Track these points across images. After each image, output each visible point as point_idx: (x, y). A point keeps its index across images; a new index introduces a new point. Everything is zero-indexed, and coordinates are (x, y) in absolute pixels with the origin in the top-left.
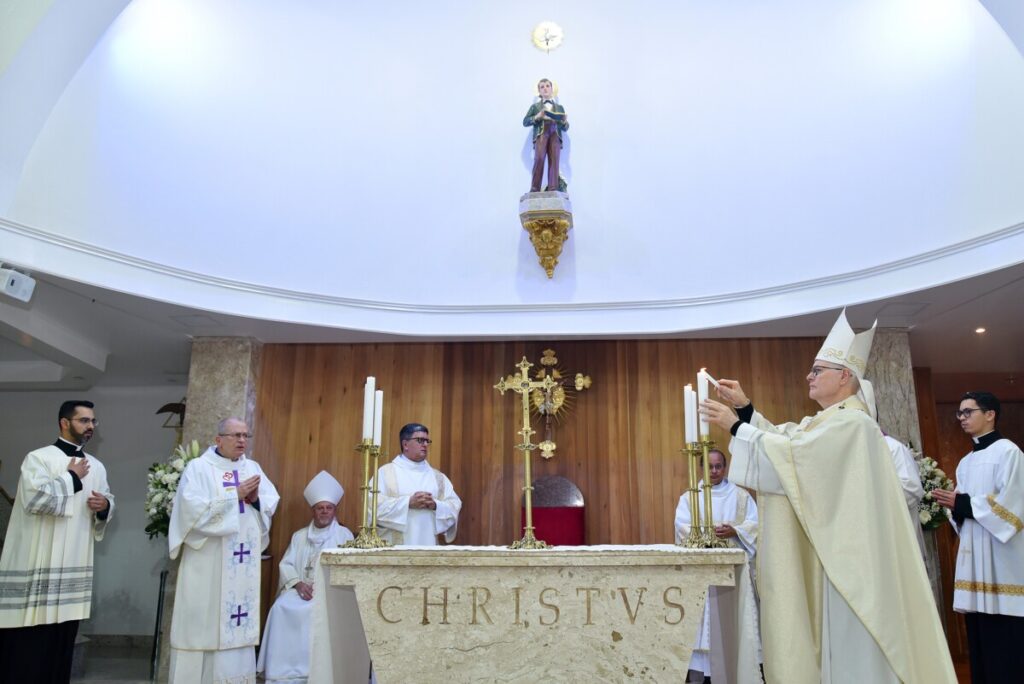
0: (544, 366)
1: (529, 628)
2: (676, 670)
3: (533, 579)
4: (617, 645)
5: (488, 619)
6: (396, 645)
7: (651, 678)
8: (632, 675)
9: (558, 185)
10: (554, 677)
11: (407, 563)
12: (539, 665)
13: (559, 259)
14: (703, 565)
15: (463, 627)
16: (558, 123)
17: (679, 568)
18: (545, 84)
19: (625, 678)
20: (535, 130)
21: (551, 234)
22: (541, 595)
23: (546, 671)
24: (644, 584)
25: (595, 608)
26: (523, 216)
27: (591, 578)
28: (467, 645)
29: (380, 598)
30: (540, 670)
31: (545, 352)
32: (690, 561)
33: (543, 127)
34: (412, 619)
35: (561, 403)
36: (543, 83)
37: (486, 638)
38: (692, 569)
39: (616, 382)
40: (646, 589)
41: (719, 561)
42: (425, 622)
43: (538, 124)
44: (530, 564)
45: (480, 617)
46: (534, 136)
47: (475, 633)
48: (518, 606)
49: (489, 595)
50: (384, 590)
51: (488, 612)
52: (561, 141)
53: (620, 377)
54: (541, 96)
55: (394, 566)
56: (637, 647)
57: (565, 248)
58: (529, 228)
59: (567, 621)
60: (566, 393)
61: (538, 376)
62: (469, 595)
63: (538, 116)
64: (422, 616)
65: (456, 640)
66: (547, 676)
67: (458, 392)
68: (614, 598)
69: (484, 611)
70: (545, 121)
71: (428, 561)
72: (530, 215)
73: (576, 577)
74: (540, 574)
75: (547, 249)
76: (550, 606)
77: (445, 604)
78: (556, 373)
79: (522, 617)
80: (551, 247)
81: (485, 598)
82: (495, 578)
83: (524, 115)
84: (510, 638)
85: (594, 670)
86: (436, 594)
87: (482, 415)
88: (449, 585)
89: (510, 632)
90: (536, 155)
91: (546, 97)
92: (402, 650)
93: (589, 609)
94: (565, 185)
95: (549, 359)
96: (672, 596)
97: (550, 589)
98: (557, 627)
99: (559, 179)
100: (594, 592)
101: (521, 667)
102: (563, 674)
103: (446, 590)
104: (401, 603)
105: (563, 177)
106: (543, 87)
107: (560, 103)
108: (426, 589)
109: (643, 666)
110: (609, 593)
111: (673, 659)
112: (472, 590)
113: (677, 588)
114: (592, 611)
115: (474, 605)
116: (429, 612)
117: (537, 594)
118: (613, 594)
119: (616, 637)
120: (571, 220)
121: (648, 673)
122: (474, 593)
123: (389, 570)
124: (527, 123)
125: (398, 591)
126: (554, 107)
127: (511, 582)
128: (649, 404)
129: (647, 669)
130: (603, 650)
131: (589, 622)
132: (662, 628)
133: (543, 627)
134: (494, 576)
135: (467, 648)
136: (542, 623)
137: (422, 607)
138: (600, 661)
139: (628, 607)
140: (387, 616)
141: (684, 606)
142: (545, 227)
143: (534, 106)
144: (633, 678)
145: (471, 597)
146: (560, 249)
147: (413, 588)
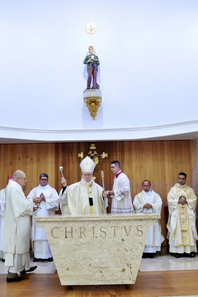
0: (91, 150)
1: (97, 238)
2: (140, 249)
3: (98, 224)
4: (123, 242)
5: (85, 236)
6: (57, 244)
7: (133, 252)
8: (128, 251)
9: (96, 87)
10: (105, 252)
11: (60, 220)
12: (100, 249)
13: (97, 113)
14: (148, 219)
15: (77, 238)
16: (96, 63)
17: (141, 220)
18: (91, 48)
19: (126, 252)
20: (88, 66)
21: (94, 105)
22: (101, 228)
23: (103, 250)
24: (131, 225)
25: (117, 232)
26: (84, 98)
27: (115, 223)
29: (52, 231)
30: (101, 250)
31: (91, 145)
32: (145, 218)
33: (91, 65)
34: (62, 237)
35: (97, 163)
36: (90, 48)
37: (85, 242)
38: (145, 220)
39: (117, 155)
40: (131, 226)
41: (153, 218)
42: (66, 237)
43: (89, 63)
44: (97, 220)
45: (82, 235)
46: (88, 68)
47: (81, 240)
48: (94, 232)
49: (85, 229)
50: (53, 229)
51: (85, 234)
52: (97, 70)
53: (118, 153)
54: (89, 52)
55: (56, 221)
56: (129, 243)
57: (99, 109)
58: (87, 102)
59: (108, 236)
60: (99, 159)
61: (89, 153)
62: (79, 229)
63: (89, 61)
64: (65, 236)
65: (75, 242)
66: (103, 252)
67: (61, 159)
68: (122, 229)
69: (84, 234)
70: (91, 62)
71: (67, 220)
72: (87, 98)
73: (111, 223)
74: (100, 222)
75: (93, 110)
76: (103, 232)
77: (72, 232)
78: (95, 152)
79: (95, 235)
80: (94, 109)
81: (84, 230)
82: (87, 224)
83: (84, 60)
84: (92, 241)
85: (116, 250)
86: (69, 229)
87: (69, 167)
88: (73, 227)
89: (91, 239)
90: (89, 75)
91: (92, 53)
92: (59, 246)
93: (115, 232)
94: (99, 86)
95: (93, 147)
96: (139, 228)
97: (103, 227)
98: (105, 238)
99: (97, 84)
100: (117, 227)
101: (95, 250)
102: (107, 251)
103: (72, 228)
104: (59, 232)
105: (98, 83)
106: (90, 49)
107: (96, 55)
108: (66, 228)
109: (131, 248)
110: (121, 227)
111: (140, 246)
112: (80, 228)
113: (141, 226)
114: (116, 233)
115: (81, 232)
116: (67, 235)
117: (99, 228)
118: (122, 228)
119: (123, 240)
120: (101, 100)
121: (132, 250)
122: (81, 229)
123: (55, 222)
124: (85, 63)
125: (57, 229)
126: (95, 57)
127: (92, 225)
128: (128, 163)
129: (132, 249)
130: (119, 244)
131: (115, 236)
132: (136, 238)
133: (101, 238)
134: (86, 223)
135: (79, 244)
136: (101, 237)
137: (65, 233)
138: (118, 247)
139: (126, 232)
140: (55, 236)
141: (143, 231)
143: (87, 56)
144: (128, 252)
145: (80, 230)
146: (97, 110)
147: (62, 227)
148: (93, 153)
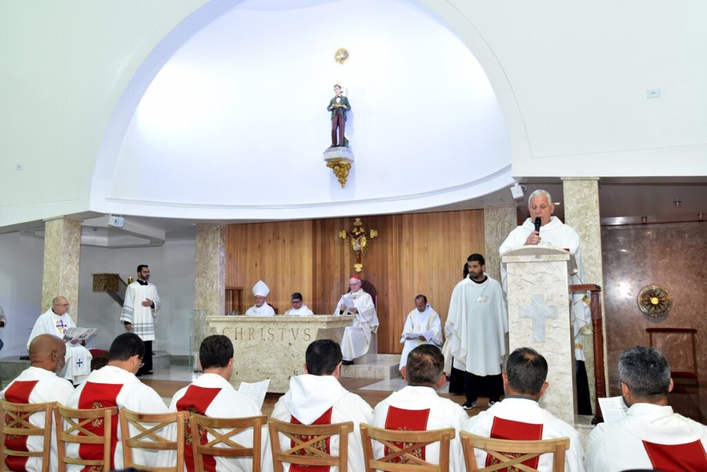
0: (356, 226)
1: (265, 341)
3: (266, 325)
5: (254, 338)
9: (344, 143)
13: (348, 178)
15: (247, 340)
16: (343, 109)
18: (336, 88)
19: (292, 357)
20: (332, 113)
21: (339, 168)
22: (269, 330)
25: (285, 335)
26: (326, 161)
28: (248, 346)
31: (356, 220)
33: (335, 112)
35: (365, 244)
37: (253, 344)
42: (236, 339)
43: (333, 110)
45: (252, 338)
47: (250, 342)
48: (262, 334)
50: (224, 329)
51: (254, 336)
52: (345, 118)
59: (276, 339)
60: (366, 240)
63: (332, 107)
65: (244, 345)
66: (270, 356)
68: (290, 332)
72: (329, 160)
73: (278, 325)
75: (340, 174)
76: (271, 334)
77: (242, 333)
78: (362, 230)
79: (263, 338)
81: (253, 331)
82: (255, 325)
84: (260, 344)
85: (284, 355)
88: (243, 327)
89: (259, 342)
91: (338, 94)
95: (358, 223)
97: (271, 329)
98: (273, 341)
101: (263, 354)
102: (274, 356)
103: (242, 329)
104: (229, 333)
106: (335, 90)
115: (250, 333)
116: (237, 336)
117: (267, 330)
119: (290, 344)
121: (299, 356)
123: (225, 323)
125: (228, 329)
126: (341, 100)
127: (260, 326)
128: (408, 244)
130: (286, 348)
131: (282, 339)
136: (269, 340)
137: (235, 334)
138: (285, 352)
142: (336, 165)
143: (332, 100)
145: (249, 331)
147: (232, 328)
148: (358, 230)
